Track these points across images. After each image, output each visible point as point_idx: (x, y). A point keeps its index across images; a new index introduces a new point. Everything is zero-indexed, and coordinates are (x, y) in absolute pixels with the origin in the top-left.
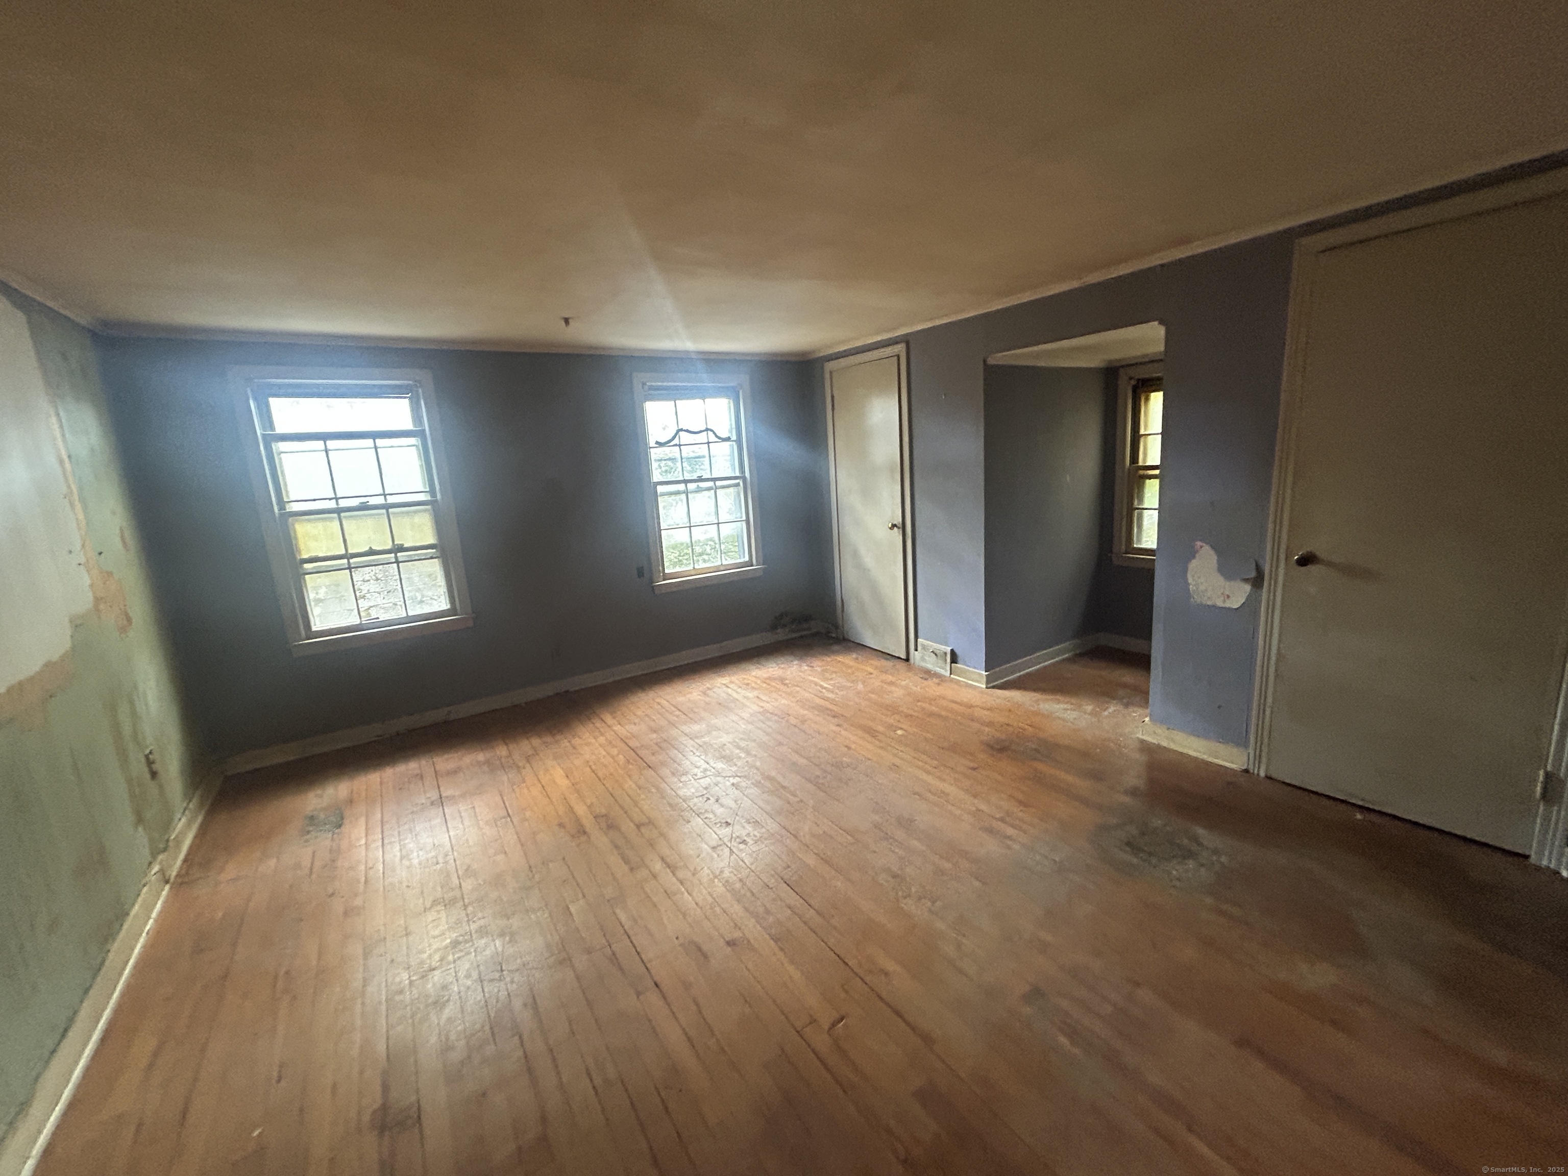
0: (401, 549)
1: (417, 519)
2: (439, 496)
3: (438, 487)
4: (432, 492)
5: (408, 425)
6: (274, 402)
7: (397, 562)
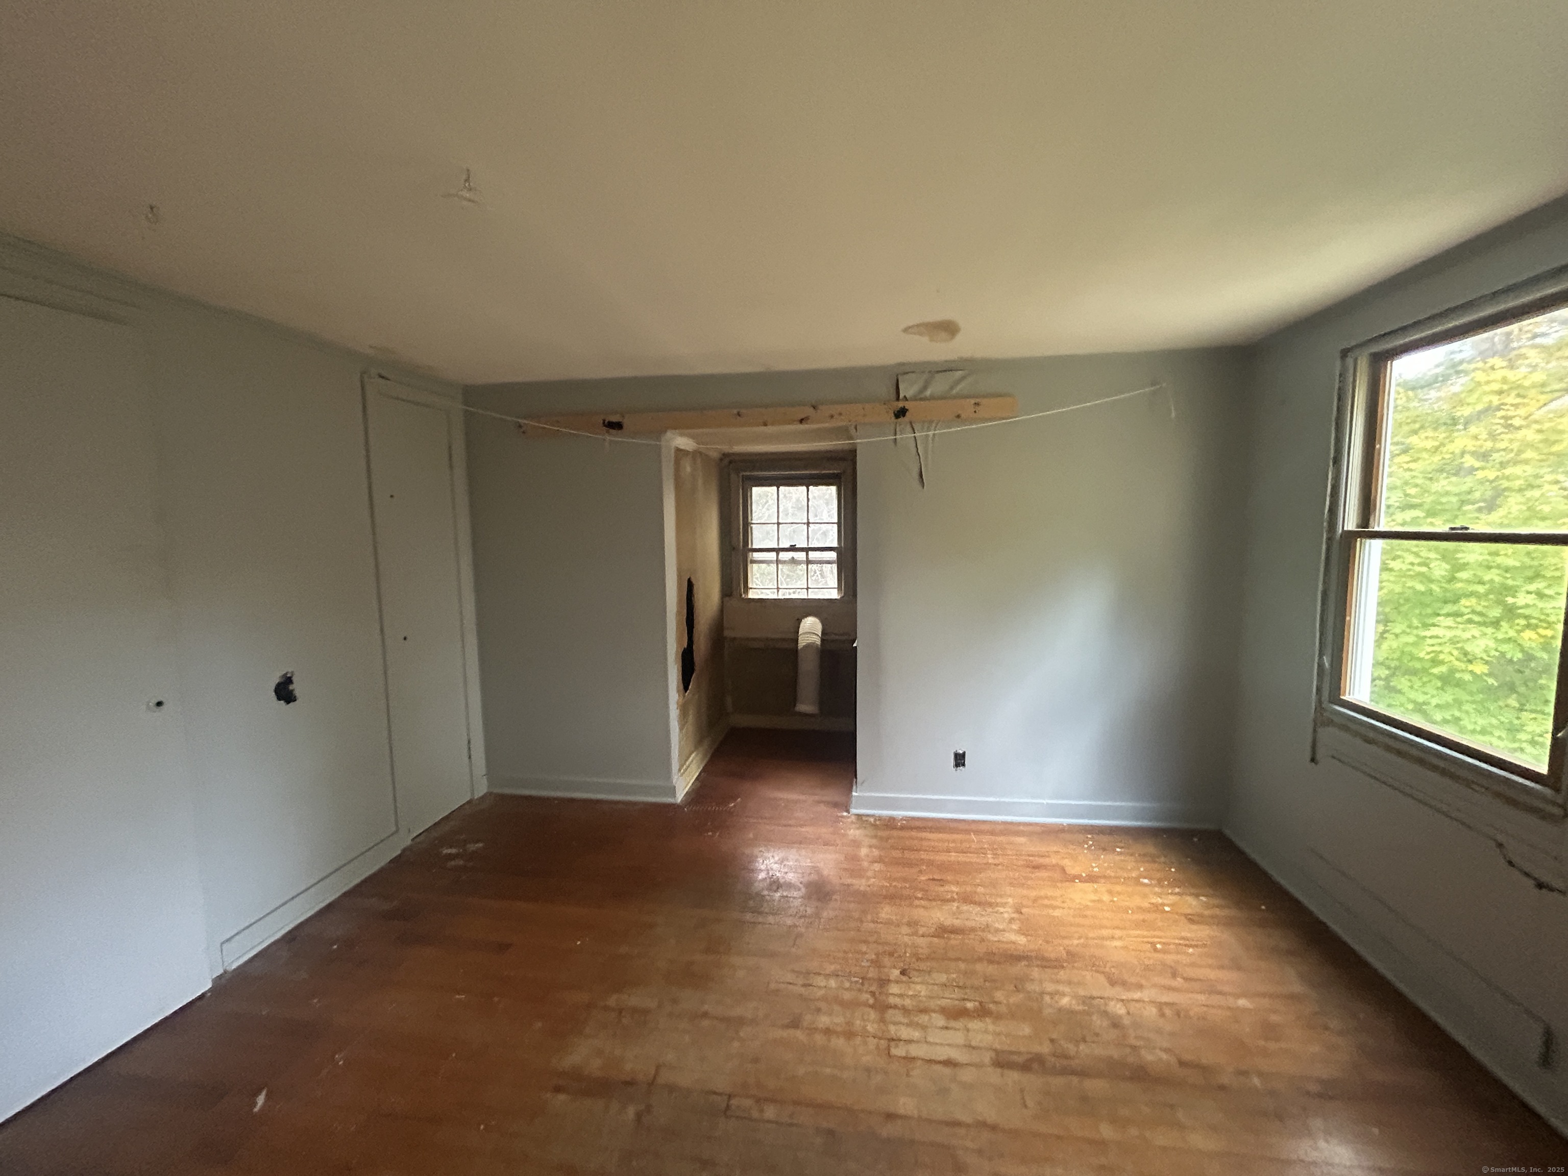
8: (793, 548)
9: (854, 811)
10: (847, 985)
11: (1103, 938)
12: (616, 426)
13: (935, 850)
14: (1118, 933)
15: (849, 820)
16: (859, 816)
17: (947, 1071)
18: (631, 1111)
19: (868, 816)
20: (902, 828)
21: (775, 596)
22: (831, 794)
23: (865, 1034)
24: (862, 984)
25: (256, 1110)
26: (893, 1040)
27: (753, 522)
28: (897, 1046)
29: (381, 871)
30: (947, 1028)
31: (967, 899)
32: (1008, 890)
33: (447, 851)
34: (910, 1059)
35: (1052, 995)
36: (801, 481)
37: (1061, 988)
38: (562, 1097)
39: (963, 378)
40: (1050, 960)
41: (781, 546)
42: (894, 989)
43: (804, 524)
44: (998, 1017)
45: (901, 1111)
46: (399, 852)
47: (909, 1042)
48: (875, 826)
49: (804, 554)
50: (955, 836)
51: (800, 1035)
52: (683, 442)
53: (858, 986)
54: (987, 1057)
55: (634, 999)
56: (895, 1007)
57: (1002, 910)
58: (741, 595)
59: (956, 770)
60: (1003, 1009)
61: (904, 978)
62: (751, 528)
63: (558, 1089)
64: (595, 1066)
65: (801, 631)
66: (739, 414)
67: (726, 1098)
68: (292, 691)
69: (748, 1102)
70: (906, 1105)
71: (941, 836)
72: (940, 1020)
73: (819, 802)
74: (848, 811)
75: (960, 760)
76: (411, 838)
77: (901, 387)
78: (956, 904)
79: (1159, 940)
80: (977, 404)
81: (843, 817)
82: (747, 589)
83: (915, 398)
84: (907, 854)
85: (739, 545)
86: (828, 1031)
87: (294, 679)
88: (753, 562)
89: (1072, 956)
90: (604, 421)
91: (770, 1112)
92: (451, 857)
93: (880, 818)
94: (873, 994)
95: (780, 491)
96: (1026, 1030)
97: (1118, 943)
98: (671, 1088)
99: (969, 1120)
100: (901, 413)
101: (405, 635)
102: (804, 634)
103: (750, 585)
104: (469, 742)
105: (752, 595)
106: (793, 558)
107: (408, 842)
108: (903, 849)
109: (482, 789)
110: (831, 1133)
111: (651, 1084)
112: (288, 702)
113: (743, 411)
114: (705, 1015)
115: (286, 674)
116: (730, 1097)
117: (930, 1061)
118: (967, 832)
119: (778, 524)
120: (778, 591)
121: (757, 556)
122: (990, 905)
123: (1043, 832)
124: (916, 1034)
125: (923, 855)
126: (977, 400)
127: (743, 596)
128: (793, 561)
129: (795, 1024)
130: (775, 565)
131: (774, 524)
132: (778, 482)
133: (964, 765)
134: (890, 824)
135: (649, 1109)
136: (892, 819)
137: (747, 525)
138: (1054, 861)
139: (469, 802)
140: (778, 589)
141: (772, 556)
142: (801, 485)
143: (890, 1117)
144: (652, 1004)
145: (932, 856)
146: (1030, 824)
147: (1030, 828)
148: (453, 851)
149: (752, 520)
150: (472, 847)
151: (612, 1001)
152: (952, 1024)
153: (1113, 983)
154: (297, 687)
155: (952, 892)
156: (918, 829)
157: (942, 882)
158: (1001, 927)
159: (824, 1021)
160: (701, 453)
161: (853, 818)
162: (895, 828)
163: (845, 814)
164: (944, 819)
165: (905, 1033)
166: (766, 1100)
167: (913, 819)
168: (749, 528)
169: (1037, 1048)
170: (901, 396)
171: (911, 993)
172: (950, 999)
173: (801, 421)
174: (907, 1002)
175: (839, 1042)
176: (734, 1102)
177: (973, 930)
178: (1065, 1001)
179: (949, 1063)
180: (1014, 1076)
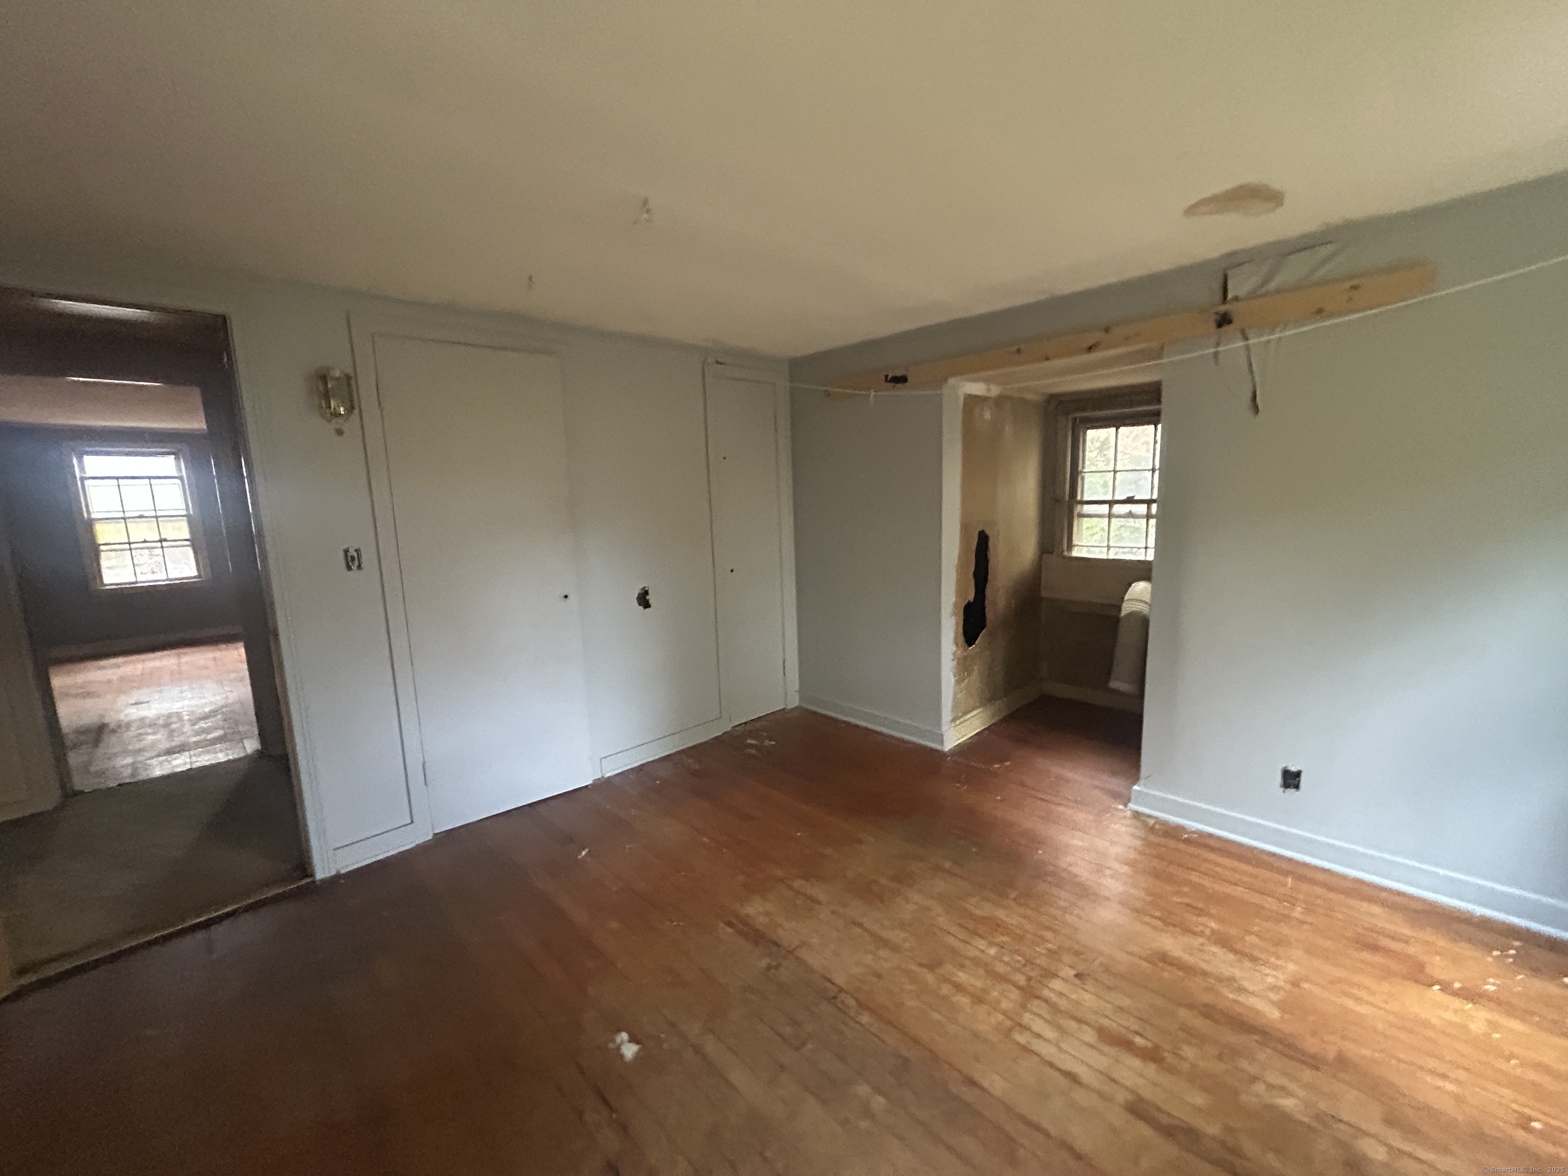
0: (165, 540)
1: (177, 525)
2: (191, 512)
3: (190, 506)
4: (187, 509)
5: (175, 474)
6: (86, 458)
7: (162, 547)
8: (1130, 501)
9: (1131, 806)
10: (1006, 959)
11: (1421, 1068)
12: (900, 380)
13: (1216, 877)
14: (1462, 1075)
15: (1122, 814)
16: (1137, 815)
17: (1063, 1082)
18: (764, 963)
19: (1150, 816)
20: (1188, 841)
21: (1104, 557)
22: (1115, 783)
23: (995, 1006)
24: (1025, 965)
25: (580, 857)
26: (1021, 1025)
27: (1085, 470)
28: (1021, 1033)
29: (706, 743)
30: (1092, 1046)
31: (1224, 942)
32: (1298, 953)
33: (749, 741)
34: (1026, 1050)
35: (1270, 1087)
36: (1147, 419)
37: (1293, 1087)
38: (729, 930)
39: (1334, 254)
40: (1304, 1053)
41: (1117, 498)
42: (1057, 984)
43: (1149, 470)
44: (1172, 1070)
45: (986, 1084)
46: (720, 734)
47: (1038, 1036)
48: (1152, 829)
49: (1145, 506)
50: (1257, 871)
51: (930, 978)
52: (976, 388)
53: (1018, 965)
54: (1122, 1097)
55: (815, 890)
56: (1046, 1001)
57: (1268, 971)
58: (1063, 551)
59: (1284, 792)
60: (1185, 1066)
61: (1077, 981)
62: (1083, 478)
63: (729, 924)
64: (761, 921)
65: (1127, 597)
66: (1019, 351)
67: (835, 989)
68: (648, 599)
69: (851, 1002)
70: (996, 1083)
71: (1236, 864)
72: (1089, 1036)
73: (1096, 787)
74: (1126, 805)
75: (1291, 779)
76: (732, 726)
77: (1230, 286)
78: (1201, 940)
79: (1540, 1116)
80: (1355, 288)
81: (1117, 809)
82: (1070, 546)
83: (1254, 295)
84: (1171, 869)
85: (1064, 497)
86: (959, 988)
87: (650, 592)
88: (1082, 516)
89: (1342, 1062)
90: (886, 376)
91: (865, 1019)
92: (751, 746)
93: (1164, 823)
94: (1029, 979)
95: (1119, 435)
96: (1198, 1099)
97: (1450, 1087)
98: (801, 962)
99: (1053, 1132)
100: (1224, 320)
101: (732, 568)
102: (1129, 600)
103: (1075, 542)
104: (784, 662)
105: (1075, 553)
106: (1130, 512)
107: (729, 729)
108: (1171, 863)
109: (794, 702)
110: (906, 1061)
111: (791, 952)
112: (645, 608)
113: (1023, 347)
114: (860, 925)
115: (644, 588)
116: (841, 990)
117: (1051, 1065)
118: (1286, 873)
119: (1115, 472)
120: (1108, 550)
121: (1087, 509)
122: (1254, 959)
123: (1423, 912)
124: (1050, 1033)
125: (1194, 877)
126: (1355, 282)
127: (1066, 553)
128: (1130, 515)
129: (932, 967)
130: (1108, 519)
131: (1110, 471)
132: (1117, 422)
133: (1297, 787)
134: (1173, 832)
135: (777, 967)
136: (1180, 829)
137: (1076, 474)
138: (1411, 950)
139: (784, 709)
140: (1109, 547)
141: (1104, 509)
142: (1148, 423)
143: (972, 1083)
144: (823, 898)
145: (1206, 882)
146: (1399, 893)
147: (1399, 899)
148: (753, 742)
149: (1083, 467)
150: (767, 743)
151: (798, 884)
152: (1106, 1049)
153: (1390, 1121)
154: (651, 598)
155: (1206, 926)
156: (1212, 849)
157: (1200, 912)
158: (1251, 988)
159: (962, 977)
160: (1008, 398)
161: (1129, 813)
162: (1179, 839)
163: (1121, 807)
164: (1256, 848)
165: (1038, 1026)
166: (868, 1009)
167: (1211, 836)
168: (1080, 479)
169: (1199, 1123)
170: (1230, 296)
171: (1074, 997)
172: (1115, 1023)
173: (1090, 349)
174: (1063, 1003)
175: (963, 1000)
176: (842, 996)
177: (1205, 974)
178: (1287, 1103)
179: (1072, 1077)
180: (1144, 1130)
